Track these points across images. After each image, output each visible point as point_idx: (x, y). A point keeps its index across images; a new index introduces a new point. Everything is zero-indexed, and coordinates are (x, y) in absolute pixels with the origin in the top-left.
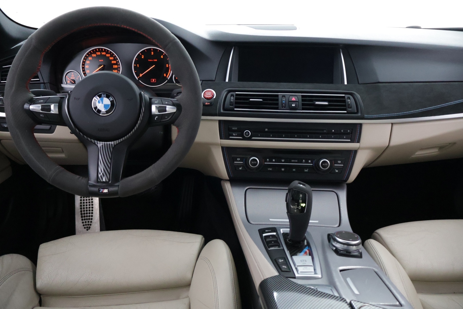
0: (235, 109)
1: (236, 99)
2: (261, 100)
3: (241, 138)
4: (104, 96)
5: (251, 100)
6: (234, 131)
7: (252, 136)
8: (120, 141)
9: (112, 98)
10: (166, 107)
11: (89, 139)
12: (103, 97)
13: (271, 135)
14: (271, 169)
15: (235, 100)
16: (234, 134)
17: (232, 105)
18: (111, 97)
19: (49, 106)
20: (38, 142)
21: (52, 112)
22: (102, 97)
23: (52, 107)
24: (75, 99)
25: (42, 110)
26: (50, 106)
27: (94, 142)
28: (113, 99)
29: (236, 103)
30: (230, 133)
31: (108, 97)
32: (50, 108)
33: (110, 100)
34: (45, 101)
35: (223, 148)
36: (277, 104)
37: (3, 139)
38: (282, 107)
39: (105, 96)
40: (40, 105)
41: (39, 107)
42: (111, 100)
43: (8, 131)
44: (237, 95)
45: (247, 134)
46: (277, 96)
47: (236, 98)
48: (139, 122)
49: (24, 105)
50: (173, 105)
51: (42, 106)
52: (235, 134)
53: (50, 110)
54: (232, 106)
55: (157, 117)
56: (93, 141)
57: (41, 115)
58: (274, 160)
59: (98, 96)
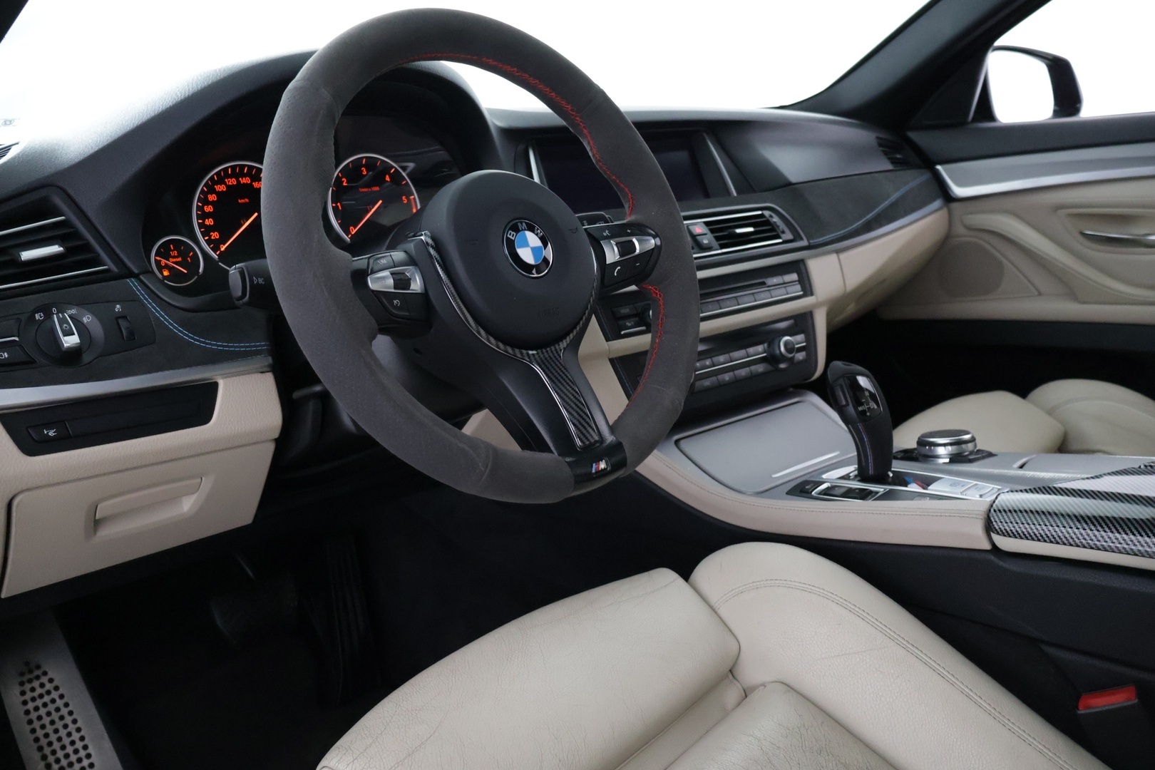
3: (643, 327)
4: (523, 228)
6: (626, 317)
10: (631, 241)
12: (522, 230)
14: (708, 383)
16: (628, 324)
18: (536, 228)
21: (412, 290)
25: (395, 288)
26: (405, 274)
30: (621, 322)
31: (531, 229)
33: (537, 235)
35: (612, 361)
39: (526, 228)
40: (388, 273)
41: (387, 278)
51: (393, 274)
52: (630, 322)
53: (408, 284)
55: (619, 268)
57: (395, 302)
59: (512, 229)
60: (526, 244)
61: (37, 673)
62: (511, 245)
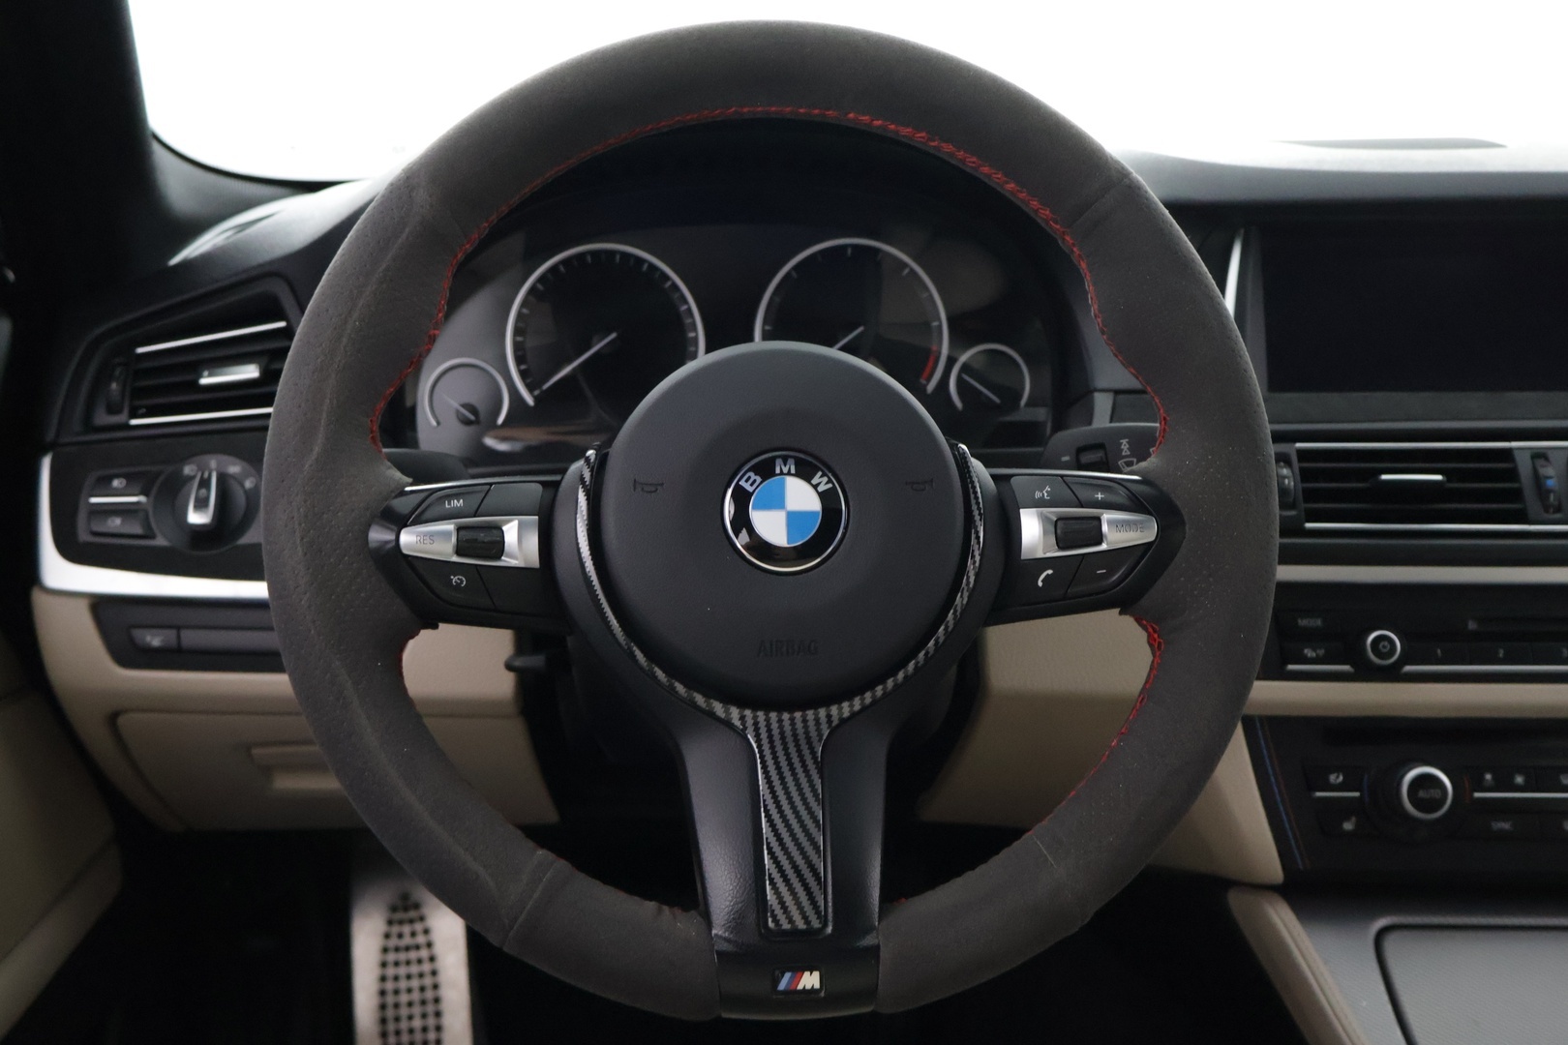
0: (1309, 525)
1: (1305, 475)
2: (1438, 477)
3: (1346, 668)
4: (785, 470)
5: (1385, 477)
6: (1311, 637)
7: (1406, 658)
8: (857, 707)
9: (825, 479)
10: (1098, 519)
11: (700, 699)
12: (782, 473)
13: (1501, 653)
14: (1506, 826)
15: (1302, 481)
16: (1310, 653)
17: (1293, 506)
18: (820, 473)
19: (495, 532)
20: (426, 721)
21: (507, 561)
22: (778, 471)
23: (511, 531)
24: (635, 489)
25: (459, 552)
26: (498, 529)
27: (723, 716)
28: (830, 485)
29: (1309, 495)
30: (1292, 645)
31: (805, 473)
32: (503, 542)
33: (815, 487)
34: (475, 500)
35: (1249, 723)
36: (1516, 495)
37: (132, 710)
38: (1547, 511)
39: (793, 471)
40: (449, 526)
41: (446, 535)
42: (821, 488)
43: (277, 668)
44: (1303, 455)
45: (1384, 647)
46: (1507, 454)
47: (1302, 470)
48: (961, 600)
49: (368, 526)
50: (1135, 503)
51: (459, 529)
52: (1314, 650)
53: (498, 548)
54: (1293, 513)
55: (1050, 572)
56: (718, 708)
57: (455, 579)
58: (1519, 780)
59: (756, 469)
60: (777, 502)
61: (412, 914)
62: (742, 499)
